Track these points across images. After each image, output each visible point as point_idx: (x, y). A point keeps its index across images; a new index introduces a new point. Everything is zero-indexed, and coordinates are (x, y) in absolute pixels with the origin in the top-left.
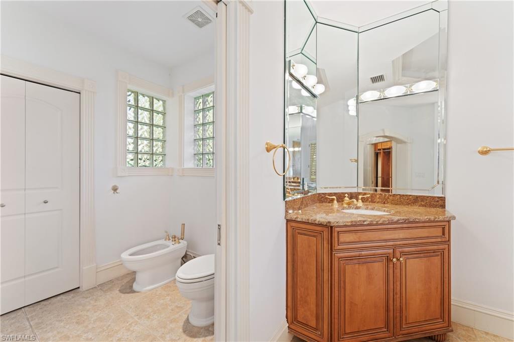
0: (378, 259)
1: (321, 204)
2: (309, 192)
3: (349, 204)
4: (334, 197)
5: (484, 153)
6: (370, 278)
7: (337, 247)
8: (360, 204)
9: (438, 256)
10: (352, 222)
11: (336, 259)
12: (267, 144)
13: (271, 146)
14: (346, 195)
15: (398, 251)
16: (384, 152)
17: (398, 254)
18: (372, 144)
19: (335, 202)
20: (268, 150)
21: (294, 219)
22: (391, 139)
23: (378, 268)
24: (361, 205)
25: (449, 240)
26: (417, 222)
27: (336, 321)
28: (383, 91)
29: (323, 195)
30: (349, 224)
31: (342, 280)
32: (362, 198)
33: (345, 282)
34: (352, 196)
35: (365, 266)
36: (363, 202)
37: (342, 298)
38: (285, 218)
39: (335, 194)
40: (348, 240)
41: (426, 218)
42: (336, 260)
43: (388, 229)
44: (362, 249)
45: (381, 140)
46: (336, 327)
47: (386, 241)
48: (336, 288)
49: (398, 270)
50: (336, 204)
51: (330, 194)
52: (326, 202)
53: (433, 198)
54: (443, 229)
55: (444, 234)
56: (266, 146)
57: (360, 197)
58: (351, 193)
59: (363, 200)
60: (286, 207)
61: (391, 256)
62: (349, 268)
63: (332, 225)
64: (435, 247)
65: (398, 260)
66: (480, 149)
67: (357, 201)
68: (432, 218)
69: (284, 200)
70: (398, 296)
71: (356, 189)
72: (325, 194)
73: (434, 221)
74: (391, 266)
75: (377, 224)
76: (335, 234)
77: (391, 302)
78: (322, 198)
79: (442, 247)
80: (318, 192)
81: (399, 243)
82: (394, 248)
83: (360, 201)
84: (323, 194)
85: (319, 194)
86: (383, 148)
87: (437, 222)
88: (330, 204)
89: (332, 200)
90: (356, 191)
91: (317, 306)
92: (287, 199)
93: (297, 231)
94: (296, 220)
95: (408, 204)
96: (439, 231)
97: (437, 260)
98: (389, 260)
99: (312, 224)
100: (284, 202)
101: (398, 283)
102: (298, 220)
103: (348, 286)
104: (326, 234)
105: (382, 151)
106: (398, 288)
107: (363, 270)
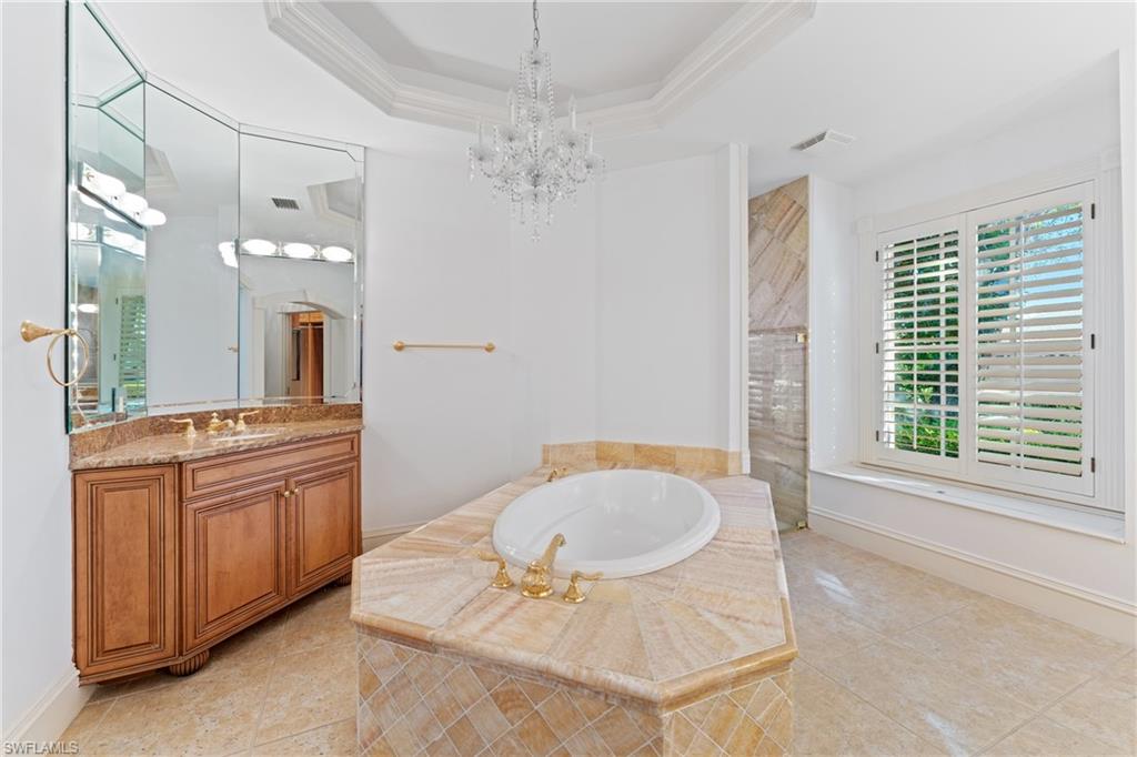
0: (263, 498)
1: (158, 437)
2: (127, 417)
3: (219, 429)
4: (189, 420)
5: (400, 348)
6: (249, 529)
7: (190, 493)
8: (241, 426)
9: (346, 476)
10: (218, 450)
11: (190, 513)
12: (24, 325)
13: (36, 331)
14: (215, 414)
15: (293, 480)
16: (314, 329)
17: (292, 486)
18: (288, 314)
19: (191, 428)
20: (27, 338)
21: (95, 466)
22: (320, 309)
23: (263, 512)
24: (243, 428)
25: (359, 455)
26: (319, 438)
27: (190, 609)
28: (283, 246)
29: (162, 420)
30: (214, 454)
31: (201, 543)
32: (245, 417)
33: (206, 545)
34: (225, 415)
35: (241, 512)
36: (247, 423)
37: (202, 571)
38: (70, 468)
39: (191, 415)
40: (211, 480)
41: (329, 432)
42: (189, 515)
43: (277, 454)
44: (237, 489)
45: (305, 308)
46: (191, 618)
47: (275, 470)
48: (191, 557)
49: (293, 508)
50: (192, 433)
51: (182, 416)
52: (171, 432)
53: (349, 406)
54: (352, 442)
55: (352, 448)
56: (24, 330)
57: (242, 415)
58: (224, 411)
59: (248, 420)
60: (71, 446)
61: (283, 489)
62: (213, 522)
63: (181, 460)
64: (342, 467)
65: (292, 492)
66: (395, 343)
67: (236, 423)
68: (337, 431)
69: (67, 432)
70: (293, 540)
71: (236, 403)
72: (169, 416)
73: (340, 434)
74: (283, 503)
75: (260, 449)
76: (188, 475)
77: (283, 553)
78: (161, 425)
79: (350, 465)
80: (151, 414)
81: (294, 470)
82: (287, 478)
83: (242, 422)
84: (163, 417)
85: (154, 417)
86: (313, 321)
87: (345, 434)
88: (180, 435)
89: (184, 427)
90: (236, 407)
91: (151, 602)
92: (74, 431)
93: (101, 487)
94: (101, 466)
95: (319, 418)
96: (346, 447)
97: (344, 483)
98: (279, 495)
99: (139, 467)
100: (67, 437)
101: (293, 525)
102: (106, 465)
103: (212, 551)
104: (170, 476)
105: (310, 327)
106: (293, 531)
107: (238, 519)
